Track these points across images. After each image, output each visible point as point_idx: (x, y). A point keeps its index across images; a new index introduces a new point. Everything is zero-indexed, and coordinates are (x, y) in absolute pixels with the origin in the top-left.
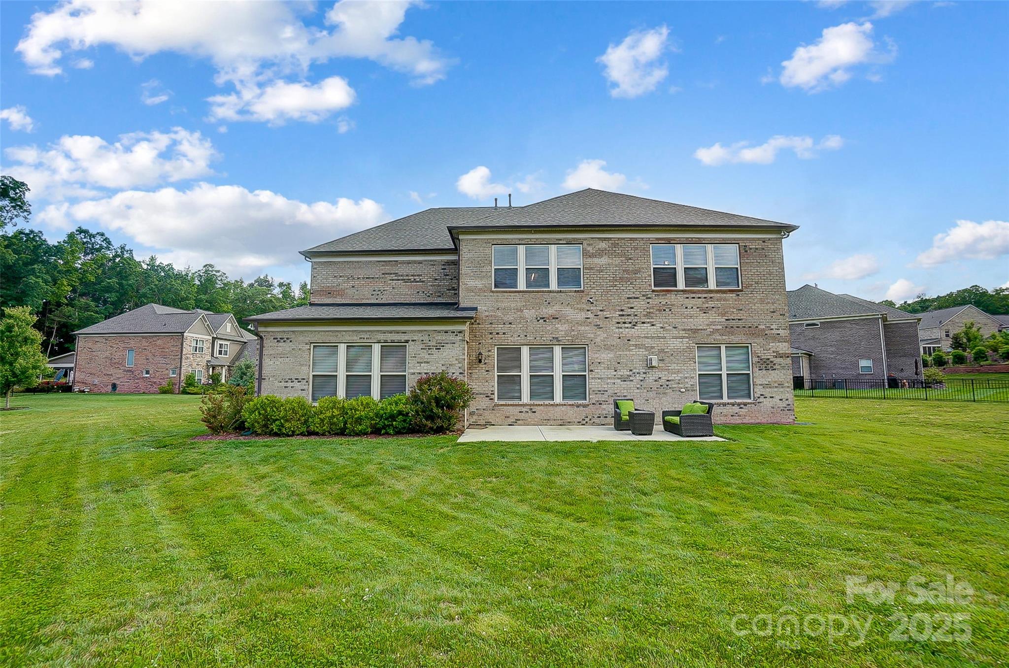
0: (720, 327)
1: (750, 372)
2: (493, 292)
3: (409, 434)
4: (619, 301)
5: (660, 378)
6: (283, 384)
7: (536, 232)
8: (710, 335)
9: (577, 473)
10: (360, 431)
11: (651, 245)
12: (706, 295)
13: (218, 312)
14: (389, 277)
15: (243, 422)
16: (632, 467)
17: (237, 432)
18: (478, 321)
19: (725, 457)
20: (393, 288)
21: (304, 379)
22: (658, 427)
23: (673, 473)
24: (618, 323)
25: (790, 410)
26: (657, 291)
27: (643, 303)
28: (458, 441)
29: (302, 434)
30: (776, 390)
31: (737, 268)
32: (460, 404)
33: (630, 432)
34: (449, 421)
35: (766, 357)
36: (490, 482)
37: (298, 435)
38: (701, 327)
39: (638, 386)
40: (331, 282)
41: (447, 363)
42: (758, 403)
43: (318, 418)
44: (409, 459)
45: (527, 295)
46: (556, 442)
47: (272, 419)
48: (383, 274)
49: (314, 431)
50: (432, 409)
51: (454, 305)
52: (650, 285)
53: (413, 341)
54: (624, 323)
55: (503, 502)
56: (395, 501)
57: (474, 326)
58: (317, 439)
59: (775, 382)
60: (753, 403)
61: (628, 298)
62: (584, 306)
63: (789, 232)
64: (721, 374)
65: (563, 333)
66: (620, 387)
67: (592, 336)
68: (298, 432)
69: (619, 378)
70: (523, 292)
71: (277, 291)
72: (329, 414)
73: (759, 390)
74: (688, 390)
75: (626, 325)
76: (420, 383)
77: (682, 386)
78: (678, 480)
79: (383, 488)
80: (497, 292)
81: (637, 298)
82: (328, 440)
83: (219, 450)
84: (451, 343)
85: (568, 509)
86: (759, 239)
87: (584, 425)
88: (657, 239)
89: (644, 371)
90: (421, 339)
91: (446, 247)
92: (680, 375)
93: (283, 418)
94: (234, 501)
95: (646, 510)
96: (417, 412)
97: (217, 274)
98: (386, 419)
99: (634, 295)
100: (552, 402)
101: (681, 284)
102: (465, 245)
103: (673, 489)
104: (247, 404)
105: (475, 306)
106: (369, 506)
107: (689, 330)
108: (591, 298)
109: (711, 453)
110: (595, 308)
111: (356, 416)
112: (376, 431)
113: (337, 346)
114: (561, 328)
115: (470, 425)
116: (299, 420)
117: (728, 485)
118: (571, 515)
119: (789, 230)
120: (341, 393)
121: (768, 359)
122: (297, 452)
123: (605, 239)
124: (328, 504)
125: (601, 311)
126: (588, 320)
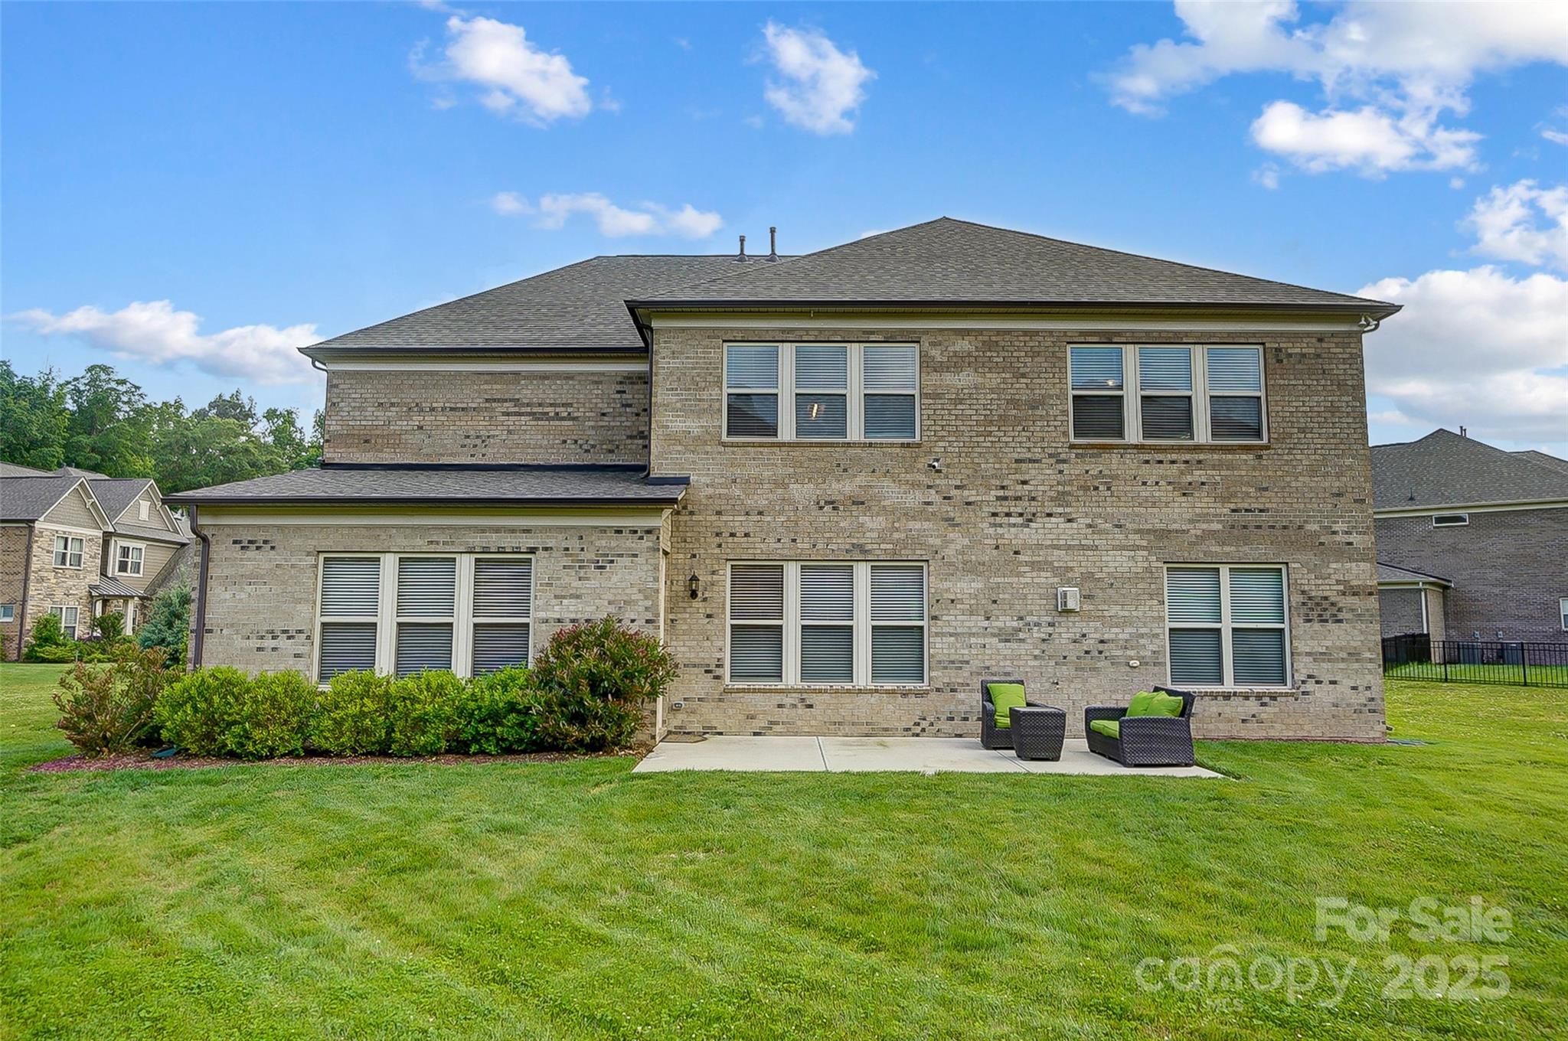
0: (1220, 527)
1: (1285, 626)
2: (724, 445)
3: (531, 753)
4: (997, 466)
5: (1084, 635)
6: (254, 643)
7: (819, 315)
8: (1195, 544)
9: (880, 842)
10: (424, 747)
11: (1069, 347)
12: (1188, 457)
13: (118, 474)
14: (500, 408)
15: (157, 729)
16: (1002, 832)
17: (141, 752)
18: (690, 507)
19: (1210, 812)
20: (510, 432)
21: (300, 632)
22: (1075, 743)
23: (1089, 846)
24: (994, 515)
25: (1374, 711)
26: (1080, 446)
27: (1048, 472)
28: (635, 770)
29: (292, 754)
30: (1342, 665)
31: (1259, 398)
32: (643, 687)
33: (1014, 752)
34: (619, 726)
35: (1320, 593)
36: (692, 862)
37: (283, 756)
38: (1175, 526)
39: (1037, 652)
40: (373, 417)
41: (618, 597)
42: (1304, 693)
43: (330, 718)
44: (522, 809)
45: (796, 453)
46: (846, 773)
47: (224, 720)
48: (487, 400)
49: (320, 747)
50: (582, 699)
51: (639, 471)
52: (1065, 434)
53: (546, 549)
54: (1008, 515)
55: (714, 905)
56: (476, 904)
57: (681, 518)
58: (326, 763)
59: (1341, 649)
60: (1292, 695)
61: (1017, 461)
62: (922, 478)
63: (1378, 320)
64: (1218, 630)
65: (875, 535)
66: (998, 655)
67: (938, 542)
68: (282, 750)
69: (993, 635)
70: (789, 445)
71: (261, 428)
72: (353, 709)
73: (1303, 667)
74: (1147, 664)
75: (1012, 520)
76: (558, 642)
77: (1132, 653)
78: (1099, 861)
79: (458, 874)
80: (732, 445)
81: (1035, 461)
82: (351, 766)
83: (94, 794)
84: (629, 556)
85: (851, 922)
86: (1309, 334)
87: (917, 735)
88: (1083, 333)
89: (1049, 619)
90: (564, 545)
91: (626, 344)
92: (1128, 630)
93: (249, 718)
94: (113, 911)
95: (1016, 927)
96: (548, 704)
97: (120, 388)
98: (481, 721)
99: (1029, 456)
100: (848, 686)
101: (1133, 432)
102: (665, 342)
103: (1087, 882)
104: (166, 690)
105: (683, 474)
106: (422, 915)
107: (1149, 531)
108: (937, 460)
109: (1180, 804)
110: (944, 482)
111: (414, 715)
112: (459, 748)
113: (378, 560)
114: (870, 525)
115: (670, 733)
116: (286, 722)
117: (1207, 875)
118: (855, 934)
119: (1379, 315)
120: (385, 662)
121: (1326, 598)
122: (276, 794)
123: (967, 332)
124: (329, 912)
125: (957, 487)
126: (930, 509)
